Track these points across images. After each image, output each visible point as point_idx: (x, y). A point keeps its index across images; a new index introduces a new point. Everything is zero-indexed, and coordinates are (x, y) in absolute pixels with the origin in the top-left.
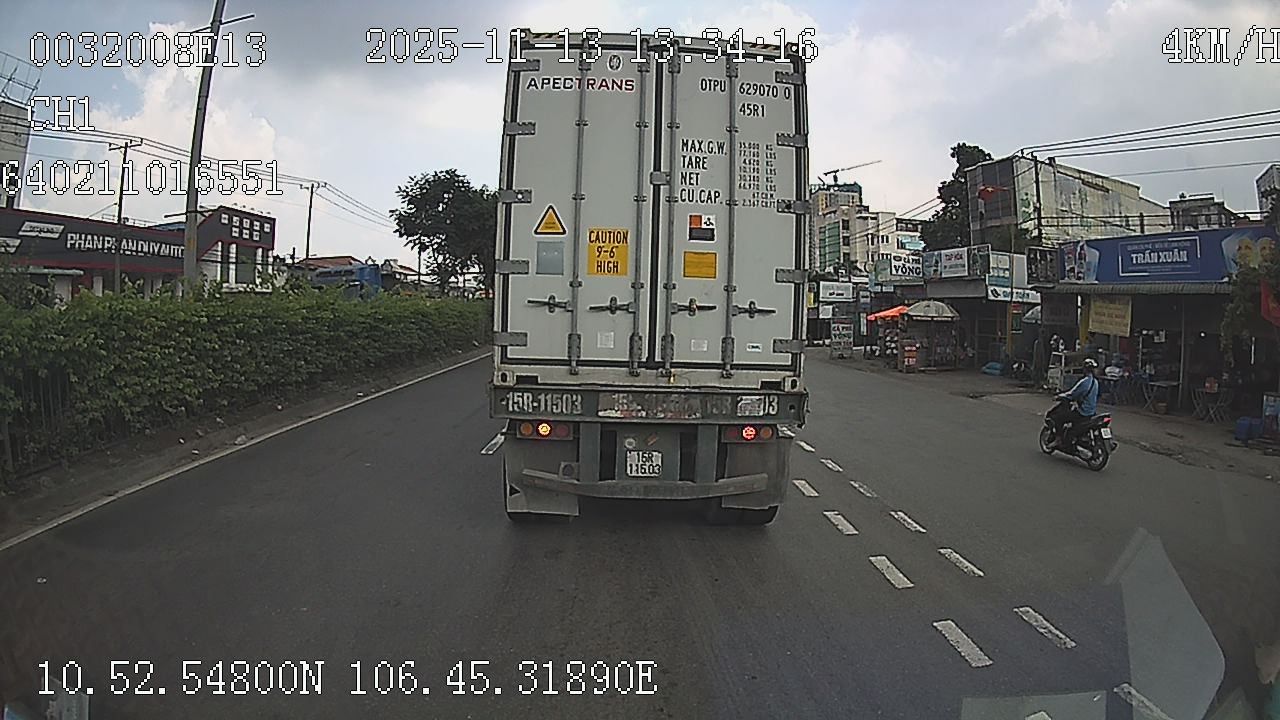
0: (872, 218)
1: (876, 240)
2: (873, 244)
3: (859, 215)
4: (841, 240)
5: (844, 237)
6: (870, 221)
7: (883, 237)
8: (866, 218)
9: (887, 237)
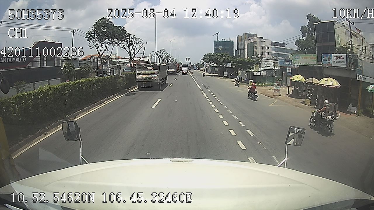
1: (265, 48)
2: (264, 49)
5: (255, 47)
7: (267, 47)
8: (262, 41)
9: (269, 47)
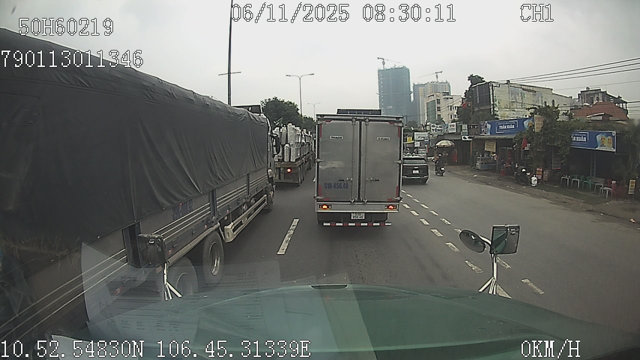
0: (450, 98)
2: (451, 110)
3: (444, 97)
4: (436, 109)
5: (438, 107)
6: (449, 99)
7: (455, 107)
8: (448, 98)
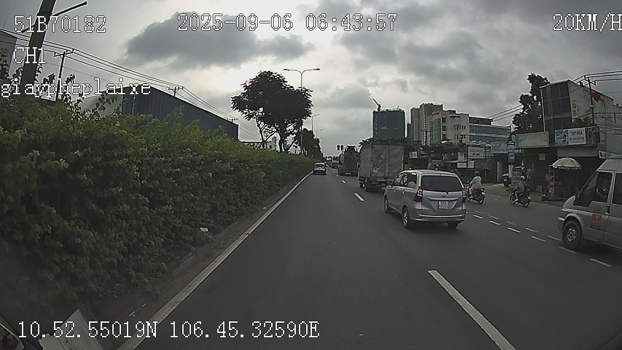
0: (457, 117)
2: (458, 130)
3: (451, 115)
4: (442, 128)
5: (443, 126)
8: (454, 117)
9: (465, 126)
